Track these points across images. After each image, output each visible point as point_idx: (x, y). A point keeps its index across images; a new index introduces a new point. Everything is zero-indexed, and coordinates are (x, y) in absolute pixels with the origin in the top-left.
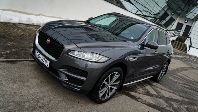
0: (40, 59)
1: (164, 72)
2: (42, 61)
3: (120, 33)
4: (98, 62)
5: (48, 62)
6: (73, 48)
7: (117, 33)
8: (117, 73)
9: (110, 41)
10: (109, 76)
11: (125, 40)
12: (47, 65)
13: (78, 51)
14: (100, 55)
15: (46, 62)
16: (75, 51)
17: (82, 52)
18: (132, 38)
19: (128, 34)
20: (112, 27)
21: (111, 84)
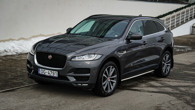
0: (47, 74)
1: (169, 64)
2: (49, 75)
3: (104, 35)
4: (95, 59)
5: (56, 73)
6: (74, 55)
7: (101, 35)
8: (111, 66)
9: (96, 43)
10: (106, 70)
11: (110, 39)
12: (55, 75)
13: (78, 56)
14: (95, 54)
15: (54, 74)
16: (76, 57)
17: (81, 56)
18: (116, 36)
19: (112, 33)
20: (93, 31)
21: (110, 78)
